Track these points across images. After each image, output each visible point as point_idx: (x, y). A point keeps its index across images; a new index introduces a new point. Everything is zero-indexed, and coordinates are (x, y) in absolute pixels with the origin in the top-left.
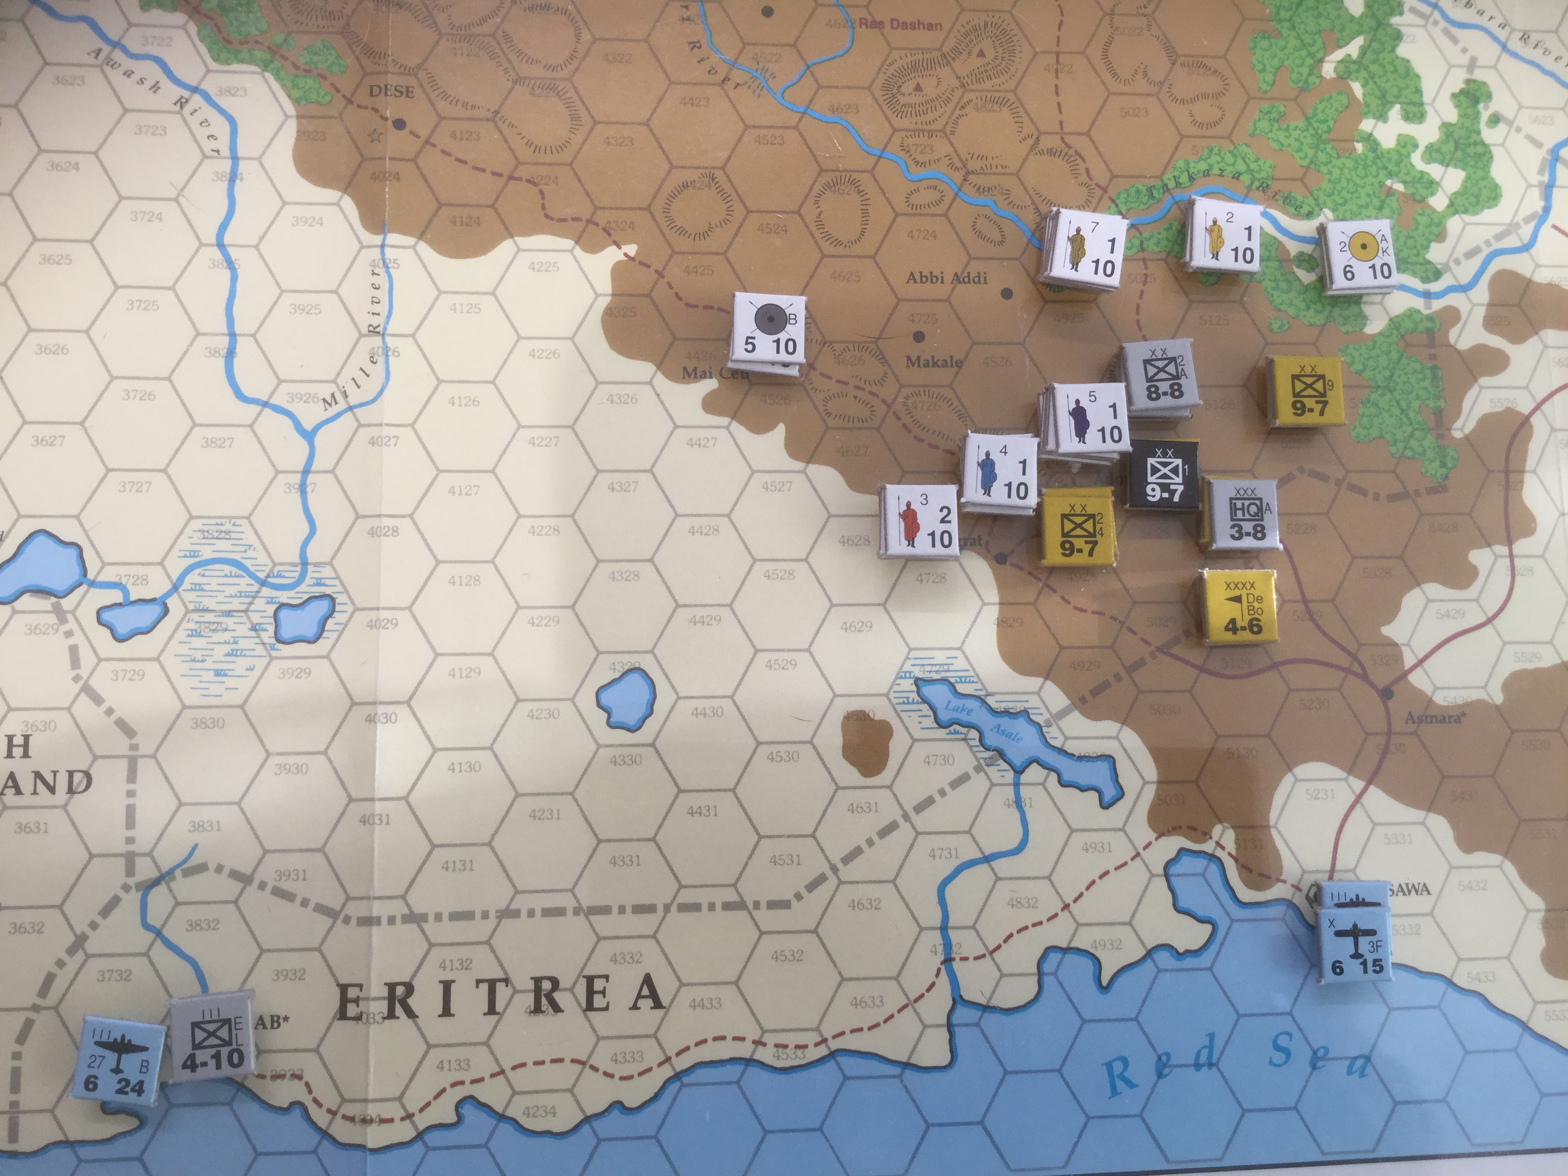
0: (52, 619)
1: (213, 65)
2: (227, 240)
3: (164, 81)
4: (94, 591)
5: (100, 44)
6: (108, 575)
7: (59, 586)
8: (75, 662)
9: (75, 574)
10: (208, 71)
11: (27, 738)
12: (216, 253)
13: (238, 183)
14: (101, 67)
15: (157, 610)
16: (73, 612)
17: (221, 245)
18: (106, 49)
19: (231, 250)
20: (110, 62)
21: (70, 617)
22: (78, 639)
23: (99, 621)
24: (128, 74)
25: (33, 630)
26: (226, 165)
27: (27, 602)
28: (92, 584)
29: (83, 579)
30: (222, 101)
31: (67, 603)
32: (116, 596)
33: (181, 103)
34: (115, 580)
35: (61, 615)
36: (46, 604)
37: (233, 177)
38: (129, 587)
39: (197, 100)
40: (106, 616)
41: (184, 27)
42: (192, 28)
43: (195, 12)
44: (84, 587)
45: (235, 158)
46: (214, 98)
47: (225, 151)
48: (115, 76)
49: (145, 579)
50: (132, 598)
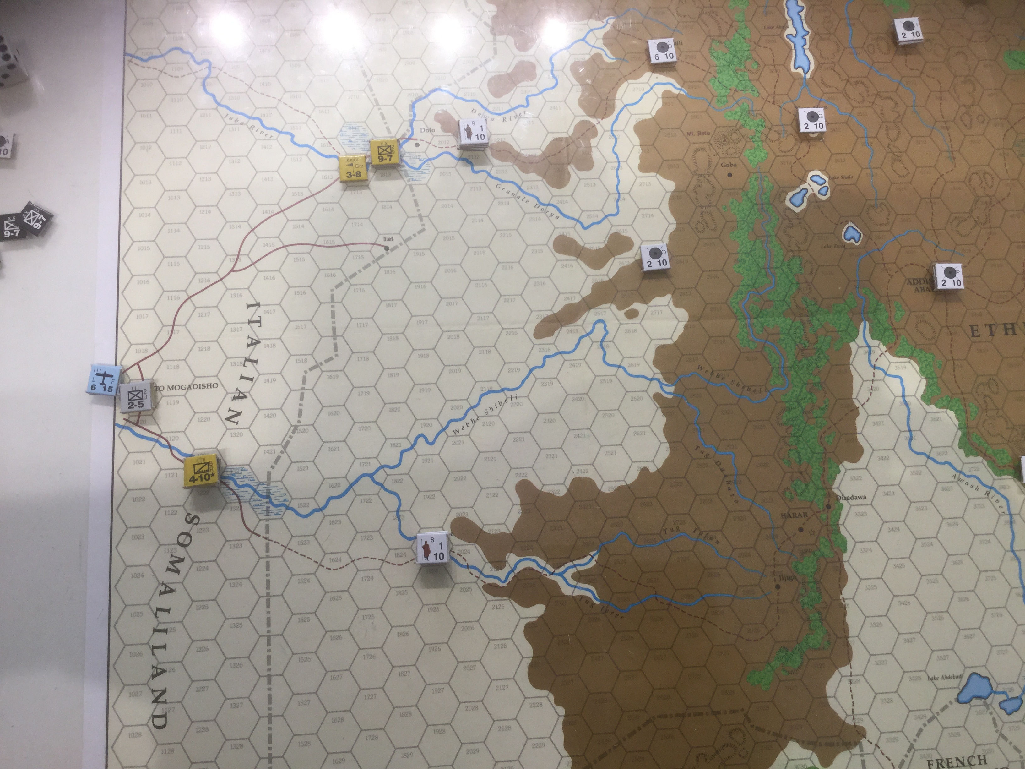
0: (983, 708)
1: (996, 477)
2: (1015, 548)
3: (981, 486)
4: (997, 696)
5: (954, 472)
6: (1000, 689)
7: (984, 694)
8: (995, 725)
9: (989, 690)
10: (994, 479)
11: (984, 756)
12: (1011, 554)
13: (1014, 526)
14: (957, 482)
15: (1019, 701)
16: (991, 704)
17: (1013, 551)
18: (957, 474)
19: (1017, 553)
20: (960, 480)
21: (990, 706)
22: (994, 715)
23: (1001, 708)
24: (967, 484)
25: (979, 713)
26: (1008, 518)
27: (975, 702)
28: (996, 693)
29: (992, 692)
30: (1003, 492)
31: (988, 701)
32: (1004, 697)
33: (988, 494)
34: (1002, 690)
35: (987, 706)
36: (980, 702)
37: (1011, 523)
38: (1008, 693)
39: (993, 492)
40: (1002, 705)
41: (982, 462)
42: (985, 462)
43: (985, 456)
44: (993, 694)
45: (1010, 514)
46: (999, 491)
47: (1007, 513)
48: (963, 485)
49: (1012, 689)
50: (1010, 697)
